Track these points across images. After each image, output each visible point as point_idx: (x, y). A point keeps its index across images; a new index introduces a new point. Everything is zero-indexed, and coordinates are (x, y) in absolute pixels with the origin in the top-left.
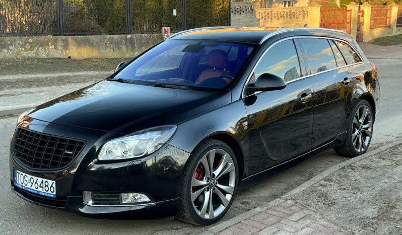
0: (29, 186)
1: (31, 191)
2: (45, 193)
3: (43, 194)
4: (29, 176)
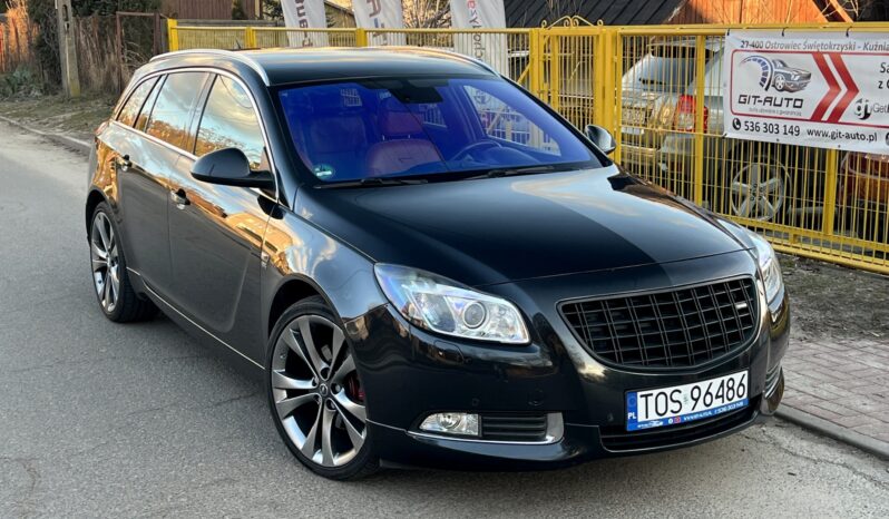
0: (687, 409)
1: (696, 417)
2: (727, 406)
3: (724, 410)
4: (686, 389)
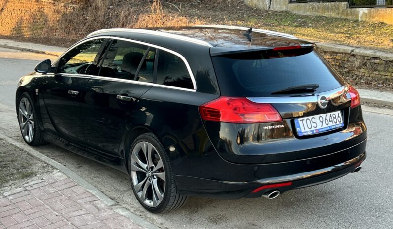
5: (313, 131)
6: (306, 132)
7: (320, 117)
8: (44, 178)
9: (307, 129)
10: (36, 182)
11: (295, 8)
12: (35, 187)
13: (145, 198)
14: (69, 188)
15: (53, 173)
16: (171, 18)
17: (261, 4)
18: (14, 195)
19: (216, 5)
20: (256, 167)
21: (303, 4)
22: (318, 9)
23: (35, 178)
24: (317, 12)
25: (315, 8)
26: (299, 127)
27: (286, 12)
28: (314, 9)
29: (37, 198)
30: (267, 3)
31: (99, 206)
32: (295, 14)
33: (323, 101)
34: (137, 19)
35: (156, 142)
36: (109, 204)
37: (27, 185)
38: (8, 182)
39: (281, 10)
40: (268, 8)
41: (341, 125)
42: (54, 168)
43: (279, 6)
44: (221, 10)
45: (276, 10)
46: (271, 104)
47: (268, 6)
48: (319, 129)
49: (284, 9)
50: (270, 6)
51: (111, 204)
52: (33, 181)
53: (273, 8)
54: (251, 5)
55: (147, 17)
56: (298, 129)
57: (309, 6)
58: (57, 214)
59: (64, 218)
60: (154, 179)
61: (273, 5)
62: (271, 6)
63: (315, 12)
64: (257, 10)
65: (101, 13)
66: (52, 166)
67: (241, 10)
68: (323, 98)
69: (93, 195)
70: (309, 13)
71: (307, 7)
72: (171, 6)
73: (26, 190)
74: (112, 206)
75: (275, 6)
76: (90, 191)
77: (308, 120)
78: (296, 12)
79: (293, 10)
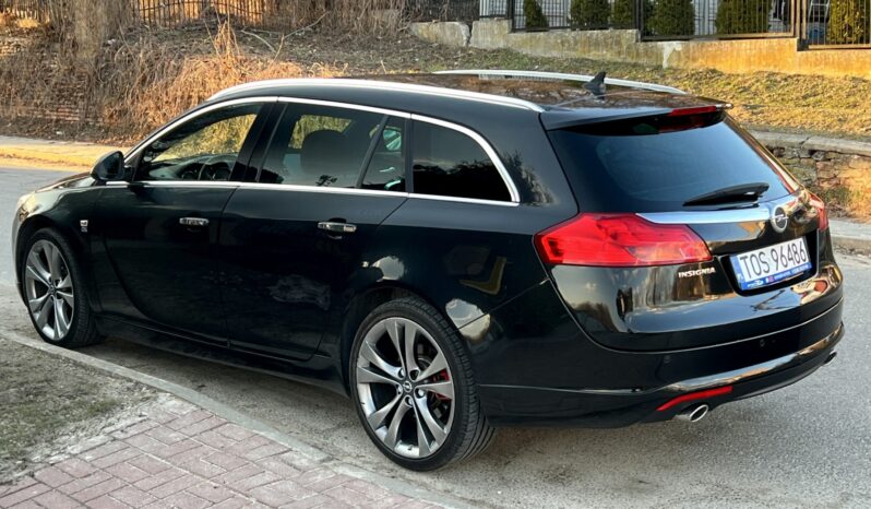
5: (764, 279)
6: (753, 282)
7: (773, 250)
8: (144, 413)
9: (754, 277)
10: (129, 422)
11: (524, 42)
12: (132, 431)
13: (397, 441)
14: (211, 430)
15: (160, 401)
16: (260, 64)
17: (448, 33)
18: (94, 452)
19: (349, 35)
20: (668, 358)
21: (542, 34)
22: (576, 43)
23: (125, 414)
24: (574, 50)
25: (569, 42)
26: (740, 271)
27: (507, 51)
28: (566, 45)
29: (150, 455)
30: (463, 33)
31: (297, 463)
32: (526, 55)
33: (781, 217)
34: (179, 69)
35: (427, 317)
36: (317, 459)
37: (112, 428)
38: (63, 424)
39: (495, 47)
40: (464, 44)
41: (807, 267)
42: (156, 390)
43: (489, 39)
44: (363, 47)
45: (483, 46)
46: (687, 225)
47: (465, 38)
48: (773, 276)
49: (501, 44)
50: (469, 38)
51: (322, 458)
52: (122, 420)
53: (477, 42)
54: (426, 36)
55: (202, 63)
56: (738, 276)
57: (555, 38)
58: (214, 484)
59: (235, 490)
60: (419, 397)
61: (477, 36)
62: (472, 38)
63: (569, 49)
64: (440, 47)
65: (87, 55)
66: (149, 387)
67: (407, 48)
68: (780, 211)
69: (272, 442)
70: (555, 54)
71: (552, 41)
72: (249, 39)
73: (115, 439)
74: (323, 461)
75: (480, 39)
76: (262, 433)
77: (753, 258)
78: (526, 51)
79: (520, 47)
